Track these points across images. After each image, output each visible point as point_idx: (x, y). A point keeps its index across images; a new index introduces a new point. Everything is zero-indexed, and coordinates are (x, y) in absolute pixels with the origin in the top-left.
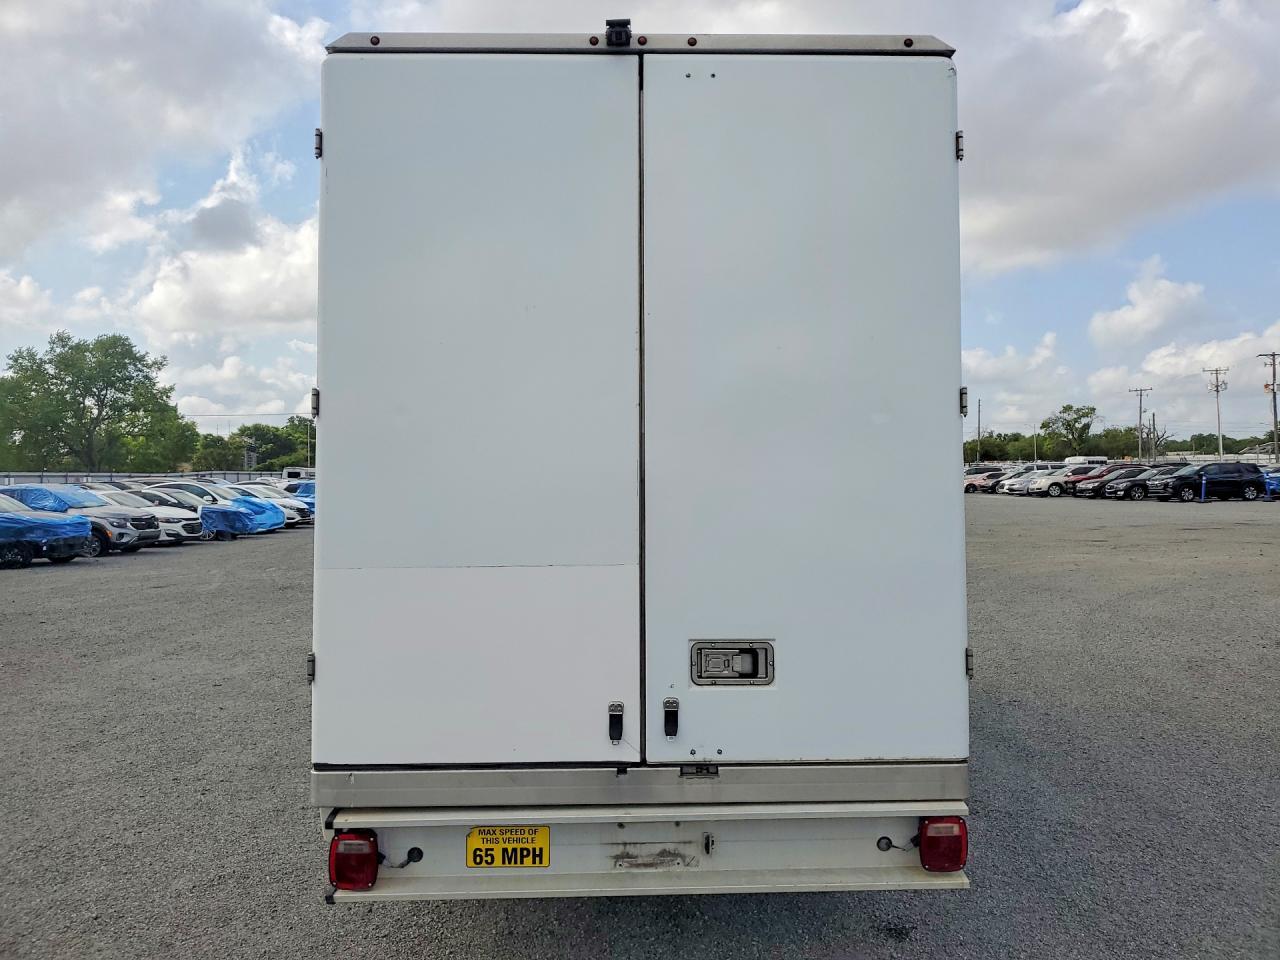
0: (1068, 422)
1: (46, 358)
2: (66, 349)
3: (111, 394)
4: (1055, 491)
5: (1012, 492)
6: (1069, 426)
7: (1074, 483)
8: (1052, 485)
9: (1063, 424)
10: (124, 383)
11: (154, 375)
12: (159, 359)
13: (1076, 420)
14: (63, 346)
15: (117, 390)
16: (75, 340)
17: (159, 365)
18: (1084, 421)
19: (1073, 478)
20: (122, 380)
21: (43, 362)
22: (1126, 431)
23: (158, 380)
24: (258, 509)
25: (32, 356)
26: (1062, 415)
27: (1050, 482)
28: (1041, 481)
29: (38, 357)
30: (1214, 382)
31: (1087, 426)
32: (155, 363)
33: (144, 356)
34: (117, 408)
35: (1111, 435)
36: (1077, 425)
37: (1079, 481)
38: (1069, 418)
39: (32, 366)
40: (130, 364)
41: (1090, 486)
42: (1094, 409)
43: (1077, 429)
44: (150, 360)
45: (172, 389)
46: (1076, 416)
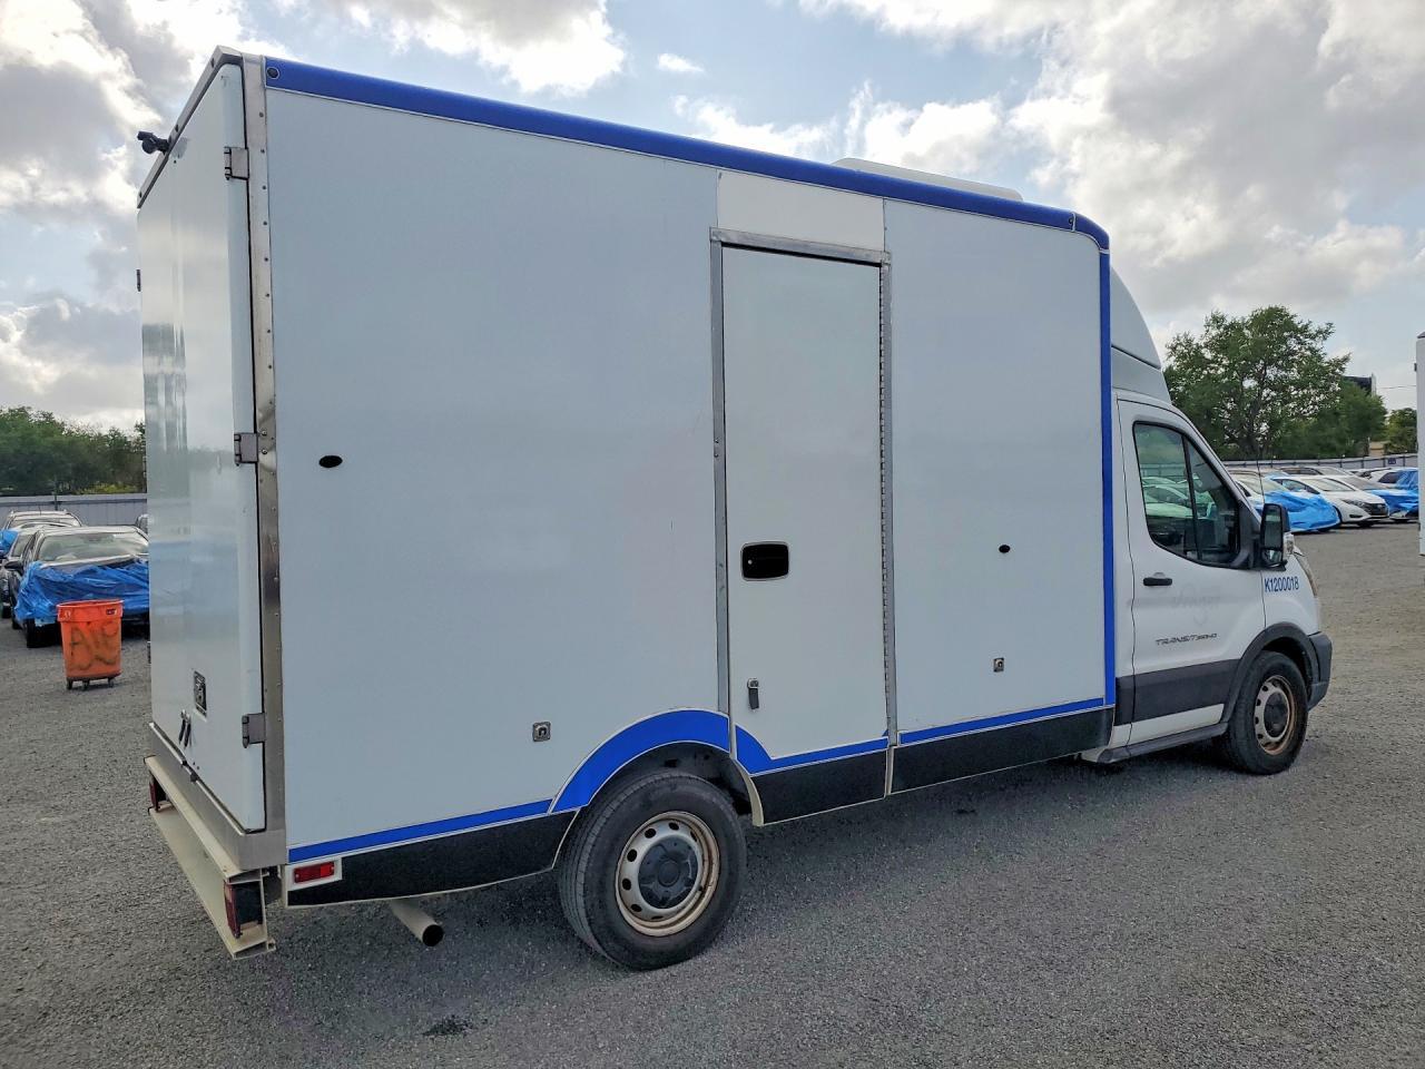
1: (1202, 343)
2: (1222, 330)
3: (1271, 373)
10: (1287, 360)
11: (1318, 346)
12: (1324, 327)
14: (1218, 327)
15: (1279, 367)
16: (1228, 321)
17: (1324, 333)
20: (1283, 356)
21: (1199, 347)
23: (1324, 351)
24: (1297, 505)
25: (1189, 342)
29: (1195, 342)
32: (1319, 332)
33: (1306, 327)
34: (1280, 387)
39: (1189, 353)
40: (1291, 336)
44: (1312, 330)
45: (1346, 359)
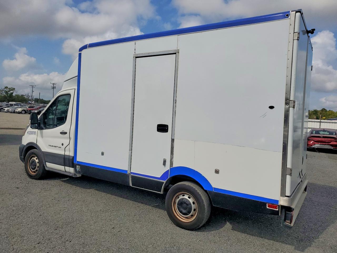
0: (6, 91)
4: (24, 112)
5: (8, 111)
6: (6, 92)
7: (30, 110)
8: (23, 110)
9: (5, 92)
13: (9, 91)
18: (11, 92)
19: (30, 109)
22: (21, 95)
26: (4, 89)
27: (22, 110)
28: (20, 110)
30: (53, 86)
31: (12, 93)
35: (17, 96)
36: (9, 93)
37: (32, 110)
38: (7, 90)
41: (36, 112)
42: (14, 89)
43: (9, 94)
46: (9, 90)
